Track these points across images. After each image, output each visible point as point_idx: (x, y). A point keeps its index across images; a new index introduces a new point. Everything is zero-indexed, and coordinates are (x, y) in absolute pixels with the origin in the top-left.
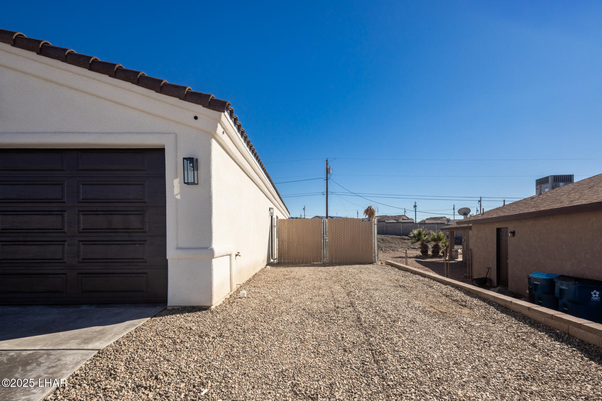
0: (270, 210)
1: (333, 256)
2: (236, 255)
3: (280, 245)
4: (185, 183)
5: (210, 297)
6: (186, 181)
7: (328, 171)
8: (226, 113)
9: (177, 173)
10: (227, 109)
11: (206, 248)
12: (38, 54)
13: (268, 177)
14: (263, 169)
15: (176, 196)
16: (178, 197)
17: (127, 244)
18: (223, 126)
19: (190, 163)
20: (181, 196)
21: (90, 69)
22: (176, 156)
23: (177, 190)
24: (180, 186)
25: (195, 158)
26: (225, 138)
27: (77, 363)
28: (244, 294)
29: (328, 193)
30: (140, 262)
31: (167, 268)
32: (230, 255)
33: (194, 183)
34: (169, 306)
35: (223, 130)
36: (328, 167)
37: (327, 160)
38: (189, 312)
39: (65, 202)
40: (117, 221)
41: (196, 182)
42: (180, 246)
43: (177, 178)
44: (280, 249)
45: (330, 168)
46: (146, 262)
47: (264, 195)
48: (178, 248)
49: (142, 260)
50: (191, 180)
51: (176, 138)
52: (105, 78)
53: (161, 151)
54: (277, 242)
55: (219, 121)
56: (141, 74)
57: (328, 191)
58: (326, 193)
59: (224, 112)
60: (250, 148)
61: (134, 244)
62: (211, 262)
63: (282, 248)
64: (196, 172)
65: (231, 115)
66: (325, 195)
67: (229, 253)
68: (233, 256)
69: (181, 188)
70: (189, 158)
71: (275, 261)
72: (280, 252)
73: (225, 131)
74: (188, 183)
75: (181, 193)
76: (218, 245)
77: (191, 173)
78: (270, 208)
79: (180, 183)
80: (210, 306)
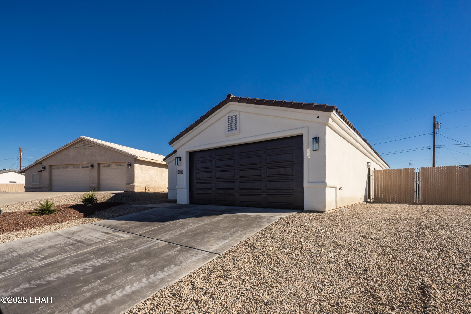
0: (367, 164)
1: (426, 198)
2: (340, 189)
3: (376, 189)
4: (312, 150)
5: (325, 207)
6: (313, 149)
7: (435, 126)
8: (334, 112)
9: (308, 146)
10: (335, 109)
11: (323, 182)
12: (254, 104)
13: (365, 141)
14: (360, 136)
15: (308, 157)
16: (309, 157)
17: (286, 181)
18: (332, 118)
19: (315, 140)
20: (310, 157)
21: (273, 105)
22: (308, 138)
23: (308, 154)
24: (310, 152)
25: (317, 137)
26: (334, 125)
27: (276, 220)
28: (344, 210)
29: (436, 147)
30: (291, 189)
31: (304, 193)
32: (336, 188)
33: (317, 150)
34: (305, 210)
35: (332, 120)
36: (436, 123)
37: (434, 117)
38: (314, 213)
39: (261, 164)
40: (282, 171)
41: (318, 149)
42: (310, 181)
43: (308, 148)
44: (376, 192)
45: (438, 124)
46: (294, 189)
47: (362, 153)
48: (309, 182)
49: (292, 189)
50: (315, 148)
51: (308, 129)
52: (279, 108)
53: (301, 136)
54: (373, 187)
55: (330, 116)
56: (293, 102)
57: (435, 145)
58: (432, 147)
59: (333, 112)
60: (349, 126)
61: (289, 181)
62: (325, 189)
63: (377, 191)
64: (318, 144)
65: (337, 112)
66: (432, 149)
67: (335, 186)
68: (338, 189)
69: (311, 153)
70: (315, 138)
71: (372, 200)
72: (376, 194)
73: (333, 120)
74: (314, 150)
75: (311, 155)
76: (329, 181)
77: (315, 145)
78: (367, 163)
79: (310, 150)
80: (325, 211)
